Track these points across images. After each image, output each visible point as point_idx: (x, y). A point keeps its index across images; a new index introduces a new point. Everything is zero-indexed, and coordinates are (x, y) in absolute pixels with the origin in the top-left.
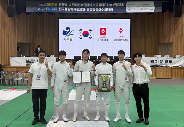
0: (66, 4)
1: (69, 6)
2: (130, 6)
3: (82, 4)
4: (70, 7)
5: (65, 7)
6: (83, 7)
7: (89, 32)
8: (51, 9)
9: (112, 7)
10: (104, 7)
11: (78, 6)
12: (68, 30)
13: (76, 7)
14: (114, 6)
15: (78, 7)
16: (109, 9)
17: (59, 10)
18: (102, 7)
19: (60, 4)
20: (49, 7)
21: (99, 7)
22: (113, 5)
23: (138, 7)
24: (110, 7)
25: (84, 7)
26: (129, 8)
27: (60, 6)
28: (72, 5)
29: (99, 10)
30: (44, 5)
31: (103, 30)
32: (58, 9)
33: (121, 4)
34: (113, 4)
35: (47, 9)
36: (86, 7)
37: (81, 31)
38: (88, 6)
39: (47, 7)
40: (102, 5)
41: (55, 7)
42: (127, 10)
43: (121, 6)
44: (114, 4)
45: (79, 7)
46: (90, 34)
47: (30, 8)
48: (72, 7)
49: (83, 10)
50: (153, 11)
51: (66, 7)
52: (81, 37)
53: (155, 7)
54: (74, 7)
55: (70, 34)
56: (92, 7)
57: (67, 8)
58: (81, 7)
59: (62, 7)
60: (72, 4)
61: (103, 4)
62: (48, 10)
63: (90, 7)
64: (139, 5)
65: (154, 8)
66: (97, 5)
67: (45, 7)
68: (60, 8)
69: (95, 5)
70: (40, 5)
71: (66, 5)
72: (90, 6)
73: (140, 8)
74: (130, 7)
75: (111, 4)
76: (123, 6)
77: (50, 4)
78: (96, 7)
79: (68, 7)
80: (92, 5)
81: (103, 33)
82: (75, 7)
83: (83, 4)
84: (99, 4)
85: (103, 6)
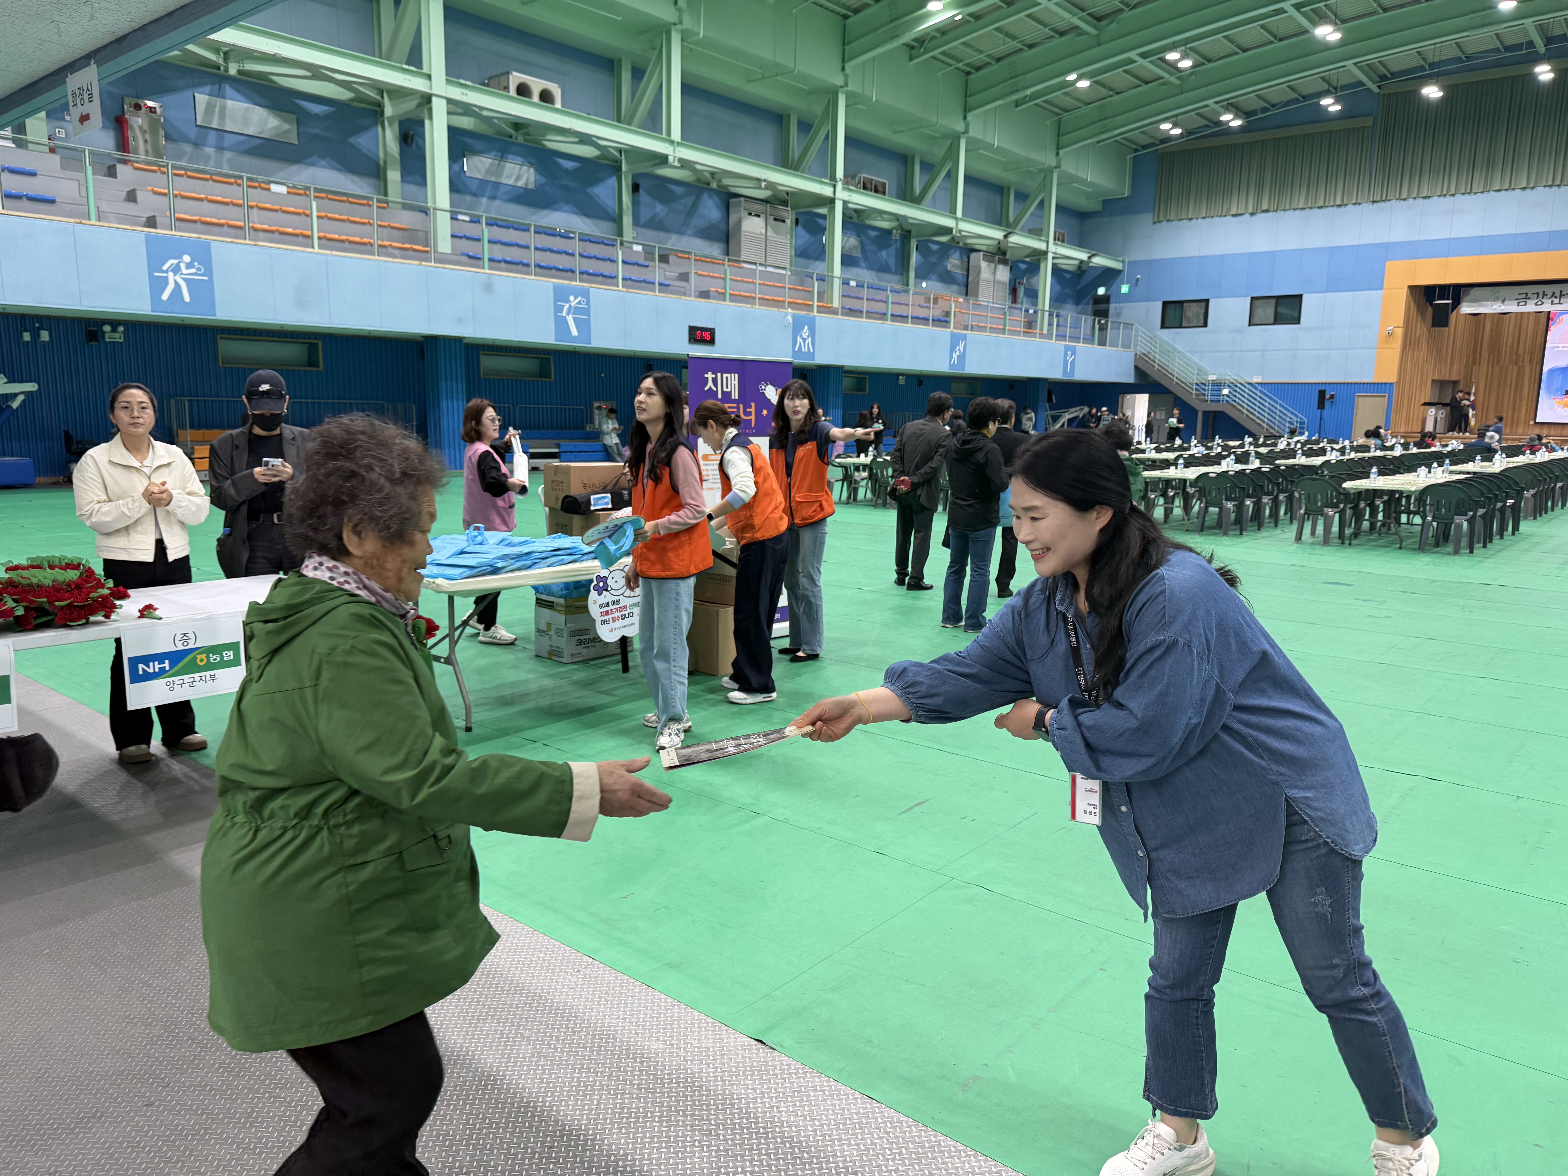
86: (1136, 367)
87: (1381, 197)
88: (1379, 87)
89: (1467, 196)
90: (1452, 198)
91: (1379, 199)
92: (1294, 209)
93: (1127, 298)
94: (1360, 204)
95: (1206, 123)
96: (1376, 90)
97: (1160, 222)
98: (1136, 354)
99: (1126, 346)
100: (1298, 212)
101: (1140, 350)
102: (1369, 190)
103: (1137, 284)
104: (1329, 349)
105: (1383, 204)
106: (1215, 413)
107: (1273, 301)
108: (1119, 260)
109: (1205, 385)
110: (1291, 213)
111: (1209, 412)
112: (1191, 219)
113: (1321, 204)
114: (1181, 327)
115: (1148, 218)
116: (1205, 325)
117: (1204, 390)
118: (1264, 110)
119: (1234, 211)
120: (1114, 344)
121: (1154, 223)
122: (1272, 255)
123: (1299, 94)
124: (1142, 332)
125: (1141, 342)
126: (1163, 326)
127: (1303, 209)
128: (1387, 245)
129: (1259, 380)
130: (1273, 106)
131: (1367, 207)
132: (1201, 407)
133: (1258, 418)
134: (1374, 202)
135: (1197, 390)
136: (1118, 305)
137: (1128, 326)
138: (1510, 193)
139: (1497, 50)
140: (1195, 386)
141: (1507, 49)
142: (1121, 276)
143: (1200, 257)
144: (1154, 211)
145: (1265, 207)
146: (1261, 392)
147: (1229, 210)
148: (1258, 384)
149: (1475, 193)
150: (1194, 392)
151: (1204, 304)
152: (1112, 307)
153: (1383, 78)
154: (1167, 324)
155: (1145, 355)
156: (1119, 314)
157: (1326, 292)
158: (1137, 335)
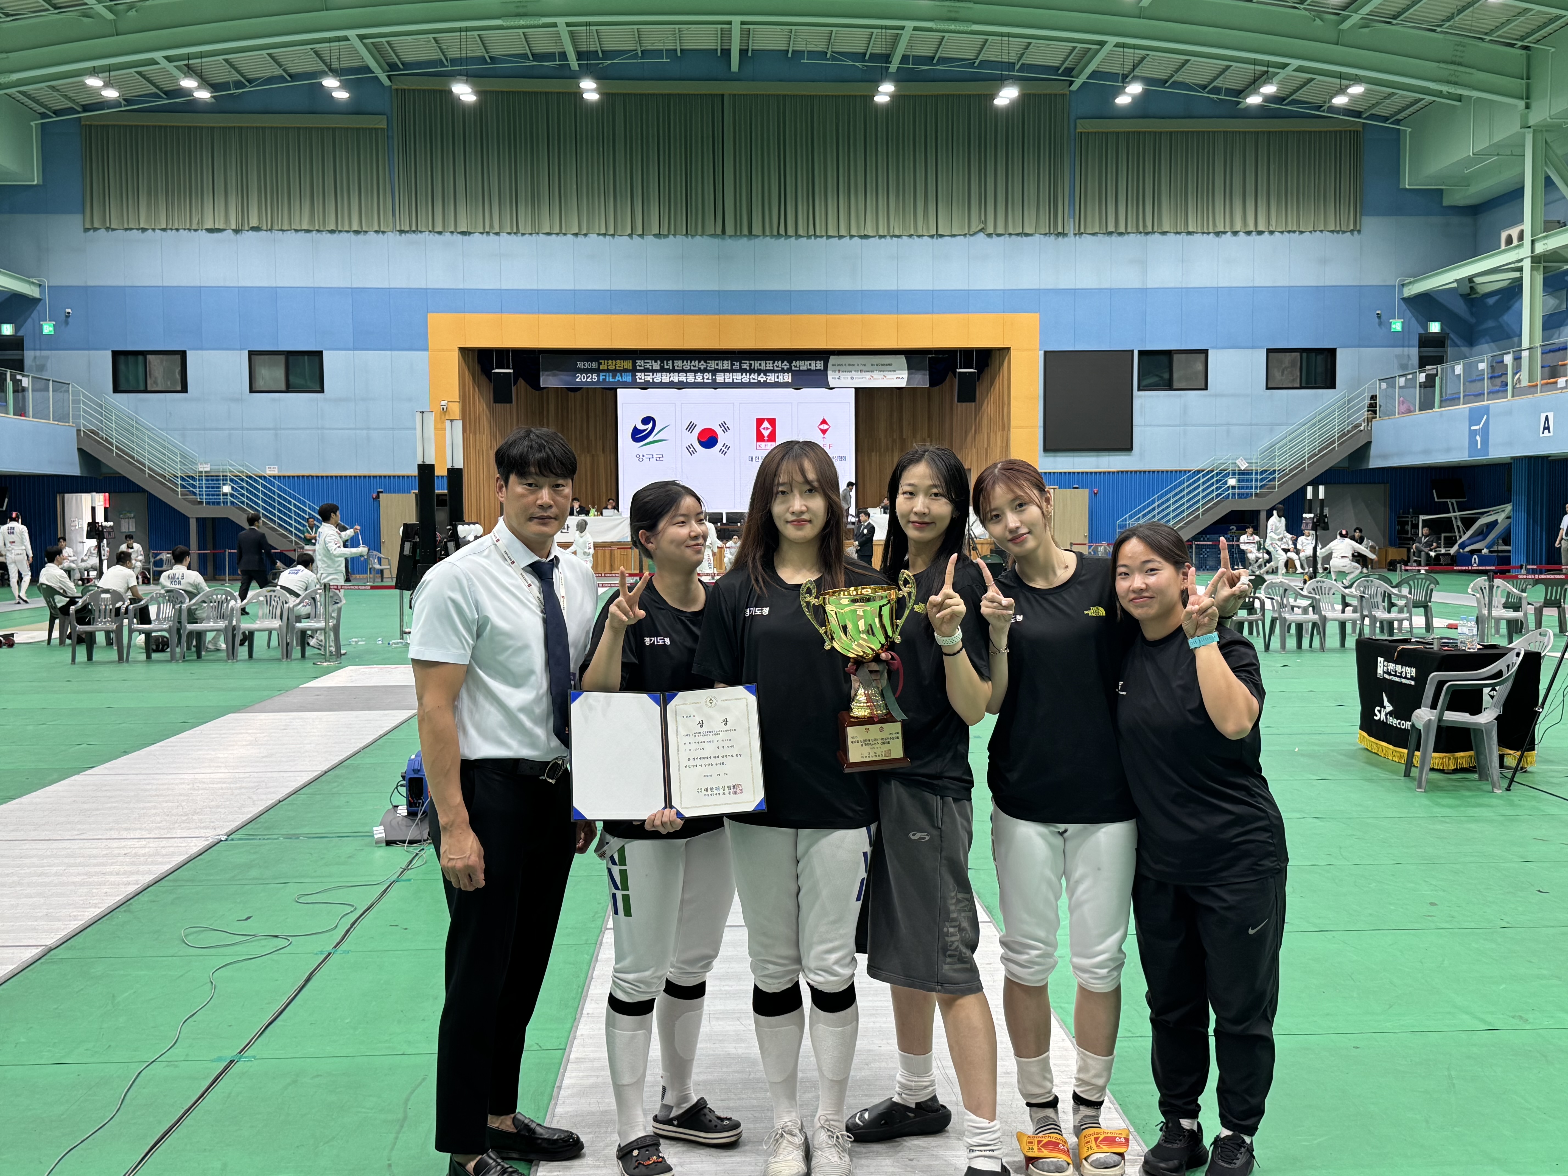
0: (656, 362)
1: (666, 367)
2: (839, 368)
3: (702, 362)
4: (668, 371)
5: (654, 371)
6: (705, 371)
7: (719, 431)
8: (614, 377)
9: (789, 370)
10: (766, 372)
11: (693, 368)
12: (650, 426)
13: (686, 372)
14: (793, 368)
15: (690, 371)
16: (781, 377)
17: (638, 380)
18: (759, 372)
19: (638, 362)
20: (608, 371)
21: (751, 371)
22: (791, 367)
23: (861, 371)
24: (783, 371)
25: (709, 371)
26: (837, 375)
27: (638, 368)
28: (673, 367)
29: (752, 381)
30: (594, 365)
31: (766, 424)
32: (634, 376)
33: (813, 363)
34: (790, 363)
35: (601, 378)
36: (715, 372)
37: (691, 427)
38: (720, 367)
39: (603, 371)
40: (760, 365)
41: (626, 370)
42: (830, 378)
43: (813, 367)
44: (794, 363)
45: (695, 372)
46: (722, 438)
47: (554, 375)
48: (674, 370)
49: (706, 381)
50: (903, 384)
51: (657, 371)
52: (691, 450)
53: (909, 369)
54: (679, 371)
55: (656, 438)
56: (732, 371)
57: (659, 374)
58: (699, 370)
59: (646, 370)
60: (673, 363)
61: (763, 363)
62: (604, 380)
63: (725, 371)
64: (864, 365)
65: (905, 374)
66: (746, 366)
67: (598, 371)
68: (638, 374)
69: (740, 366)
70: (580, 365)
71: (656, 366)
72: (725, 367)
73: (868, 375)
74: (839, 371)
75: (785, 362)
76: (818, 368)
77: (610, 362)
78: (742, 371)
79: (662, 370)
80: (732, 365)
81: (766, 433)
82: (683, 371)
83: (705, 362)
84: (752, 362)
85: (763, 367)
86: (80, 450)
87: (410, 226)
88: (389, 77)
89: (513, 237)
90: (496, 237)
91: (407, 229)
92: (296, 231)
93: (51, 343)
94: (383, 232)
95: (155, 90)
96: (386, 82)
97: (96, 229)
98: (79, 431)
99: (62, 417)
100: (301, 234)
101: (85, 424)
102: (394, 215)
103: (67, 323)
104: (368, 429)
105: (414, 235)
106: (215, 522)
107: (282, 358)
108: (33, 283)
109: (193, 478)
110: (291, 235)
111: (204, 519)
112: (144, 230)
113: (332, 227)
114: (146, 391)
115: (75, 222)
116: (184, 390)
117: (194, 486)
118: (238, 85)
119: (209, 225)
120: (41, 414)
121: (86, 230)
122: (273, 294)
123: (284, 70)
124: (85, 396)
125: (85, 411)
126: (116, 390)
127: (308, 231)
128: (425, 293)
129: (276, 472)
130: (250, 81)
131: (392, 238)
132: (193, 513)
133: (280, 525)
134: (401, 232)
135: (183, 486)
136: (38, 353)
137: (61, 386)
138: (561, 238)
139: (524, 56)
140: (180, 482)
141: (536, 57)
142: (39, 307)
143: (163, 287)
144: (84, 213)
145: (254, 222)
146: (279, 488)
147: (201, 221)
148: (274, 477)
149: (523, 234)
150: (179, 490)
151: (178, 357)
152: (29, 356)
153: (393, 67)
154: (123, 385)
155: (93, 432)
156: (41, 368)
157: (355, 349)
158: (76, 402)
